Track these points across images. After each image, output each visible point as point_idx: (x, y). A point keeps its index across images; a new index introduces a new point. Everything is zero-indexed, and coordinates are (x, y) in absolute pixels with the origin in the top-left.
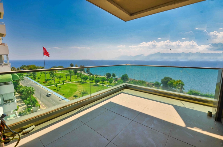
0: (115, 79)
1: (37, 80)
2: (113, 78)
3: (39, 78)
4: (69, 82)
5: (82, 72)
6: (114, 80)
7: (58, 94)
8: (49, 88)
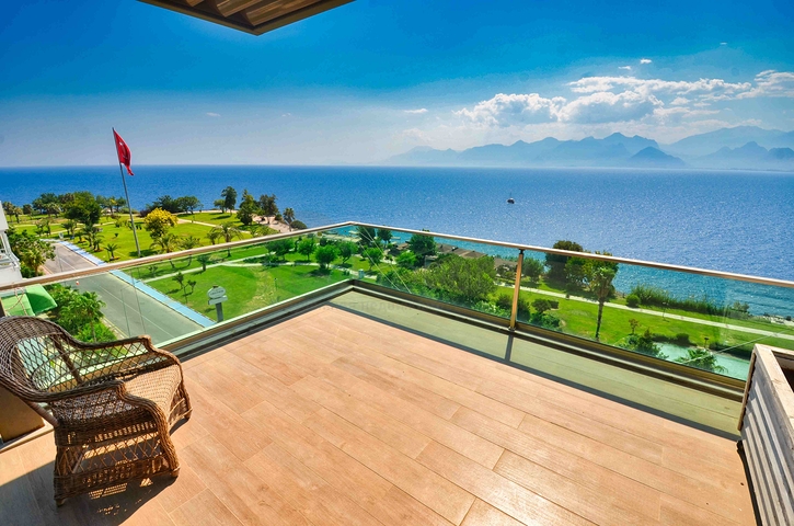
0: (389, 247)
1: (106, 254)
2: (383, 242)
3: (111, 249)
4: (223, 260)
5: (272, 218)
6: (385, 253)
7: (190, 307)
8: (153, 285)
